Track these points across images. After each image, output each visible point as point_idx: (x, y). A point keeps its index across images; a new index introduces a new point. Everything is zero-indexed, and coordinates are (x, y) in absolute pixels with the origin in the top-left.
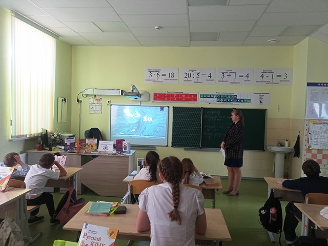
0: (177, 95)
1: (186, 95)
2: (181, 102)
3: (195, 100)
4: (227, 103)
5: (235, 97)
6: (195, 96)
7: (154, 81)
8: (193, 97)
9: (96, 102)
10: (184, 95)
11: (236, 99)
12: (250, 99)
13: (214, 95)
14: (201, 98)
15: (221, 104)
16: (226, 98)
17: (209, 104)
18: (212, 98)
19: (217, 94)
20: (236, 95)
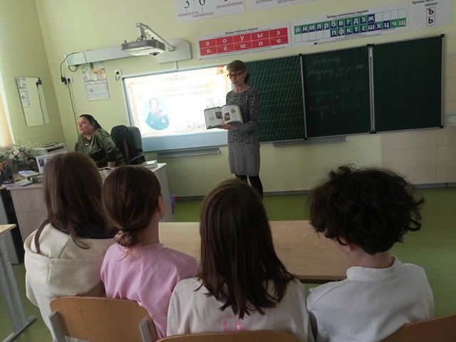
0: (247, 36)
1: (265, 33)
2: (256, 49)
3: (285, 40)
4: (353, 35)
5: (371, 18)
6: (284, 31)
7: (196, 15)
8: (279, 36)
9: (95, 77)
10: (260, 33)
11: (372, 23)
12: (405, 19)
13: (324, 23)
14: (296, 33)
15: (341, 39)
16: (349, 24)
17: (315, 44)
18: (319, 30)
19: (331, 19)
20: (373, 15)
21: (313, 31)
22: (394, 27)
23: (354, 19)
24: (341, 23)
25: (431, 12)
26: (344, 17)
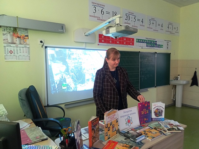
2: (123, 45)
4: (152, 47)
6: (133, 40)
7: (99, 18)
9: (17, 41)
10: (125, 38)
11: (156, 44)
12: (163, 45)
13: (145, 40)
14: (137, 42)
15: (149, 48)
16: (151, 43)
17: (142, 48)
19: (147, 39)
20: (156, 41)
21: (141, 42)
22: (161, 47)
23: (152, 41)
24: (149, 42)
26: (150, 40)
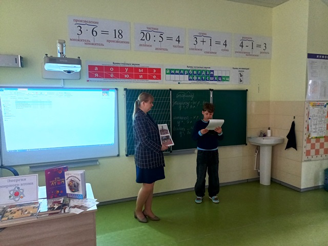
2: (137, 80)
3: (159, 77)
4: (202, 82)
5: (212, 73)
7: (88, 42)
11: (212, 76)
12: (229, 77)
13: (185, 70)
14: (166, 74)
15: (194, 83)
16: (200, 74)
17: (179, 83)
18: (182, 74)
19: (189, 69)
20: (213, 71)
21: (178, 74)
22: (223, 80)
23: (202, 71)
24: (195, 72)
25: (241, 76)
26: (197, 69)
